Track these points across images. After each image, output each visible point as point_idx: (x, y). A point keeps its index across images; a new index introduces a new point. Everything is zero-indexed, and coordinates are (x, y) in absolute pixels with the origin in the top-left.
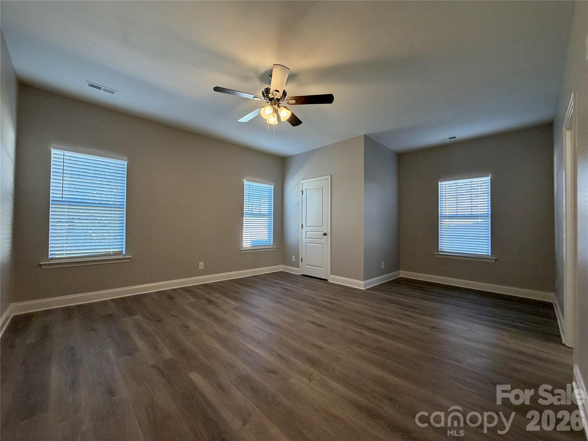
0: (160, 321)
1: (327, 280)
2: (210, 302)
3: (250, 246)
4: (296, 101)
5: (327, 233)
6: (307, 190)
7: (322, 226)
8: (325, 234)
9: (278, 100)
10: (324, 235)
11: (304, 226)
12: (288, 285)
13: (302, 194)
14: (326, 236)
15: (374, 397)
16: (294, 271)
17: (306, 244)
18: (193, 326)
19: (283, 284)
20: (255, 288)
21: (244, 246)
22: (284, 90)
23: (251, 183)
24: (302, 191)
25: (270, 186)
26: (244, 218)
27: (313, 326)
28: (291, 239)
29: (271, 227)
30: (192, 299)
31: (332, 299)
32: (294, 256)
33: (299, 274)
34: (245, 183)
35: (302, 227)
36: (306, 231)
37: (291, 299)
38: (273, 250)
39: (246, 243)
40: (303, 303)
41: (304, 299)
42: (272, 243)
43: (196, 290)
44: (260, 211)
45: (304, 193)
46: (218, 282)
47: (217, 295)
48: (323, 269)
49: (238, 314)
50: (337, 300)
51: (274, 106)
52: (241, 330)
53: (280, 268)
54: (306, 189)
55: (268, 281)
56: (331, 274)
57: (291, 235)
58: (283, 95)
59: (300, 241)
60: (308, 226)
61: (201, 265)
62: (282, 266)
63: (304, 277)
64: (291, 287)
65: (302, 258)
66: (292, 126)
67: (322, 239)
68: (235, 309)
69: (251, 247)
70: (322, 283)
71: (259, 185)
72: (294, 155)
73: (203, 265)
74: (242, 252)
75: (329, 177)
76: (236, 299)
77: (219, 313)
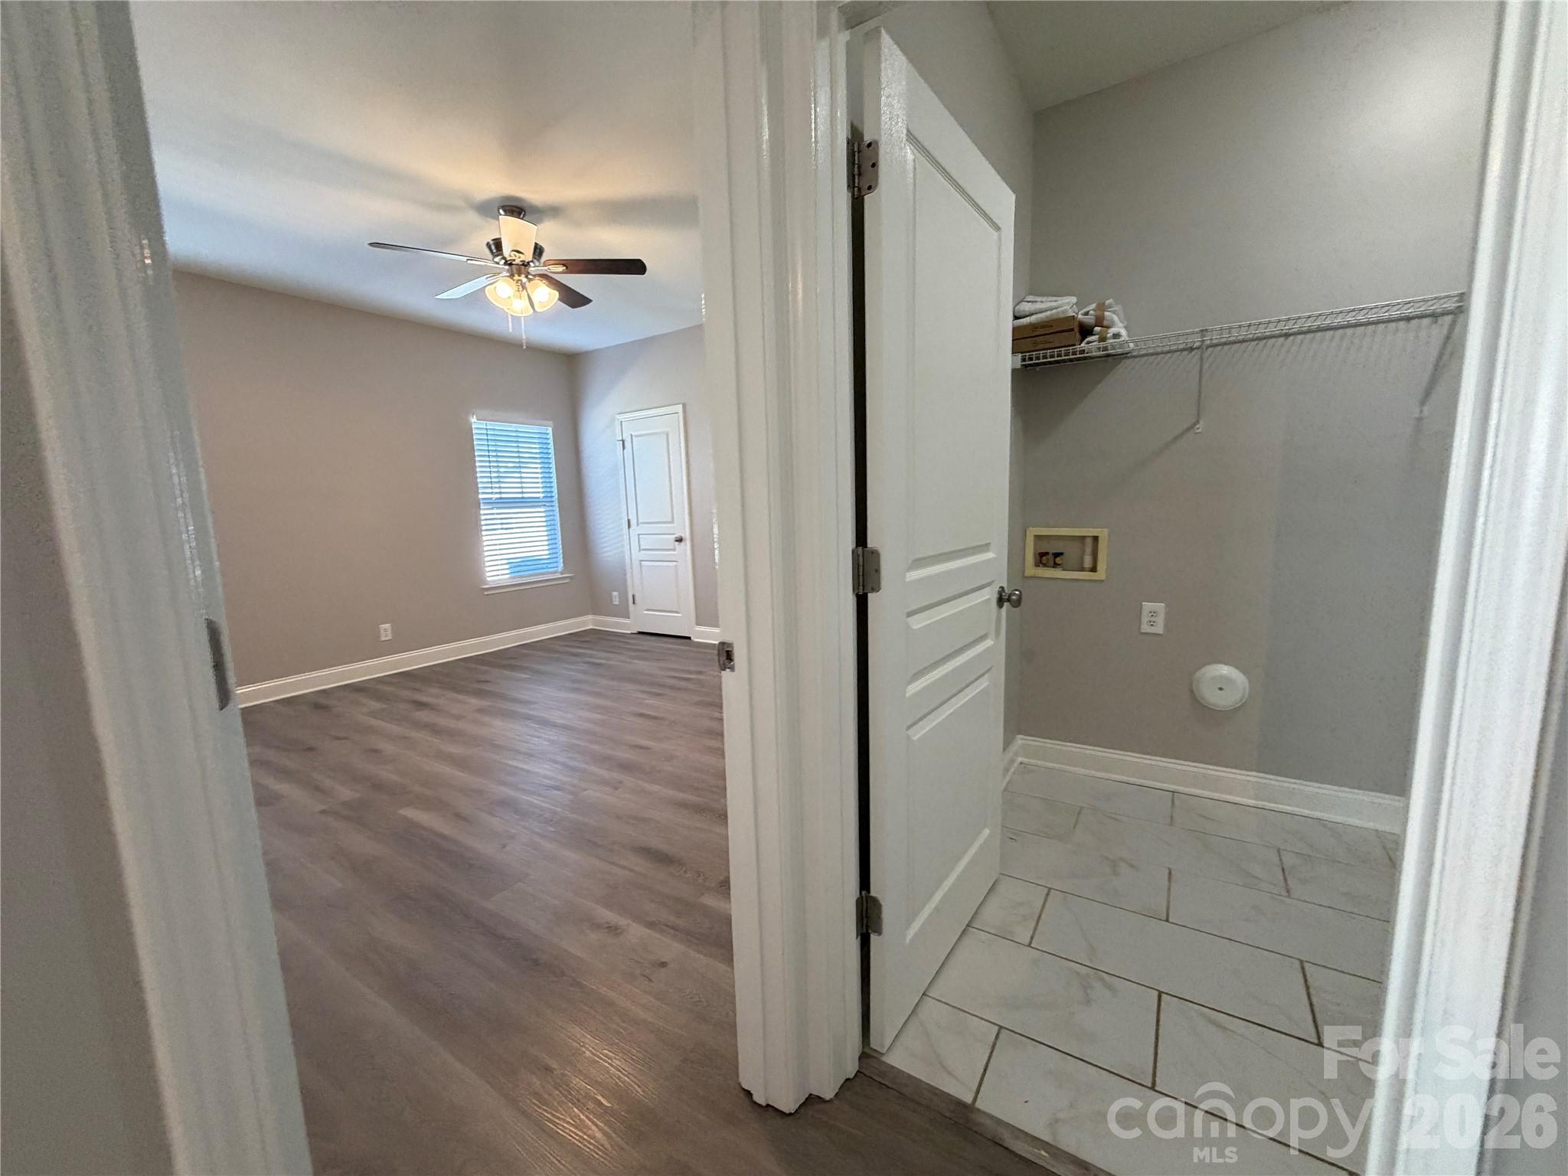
0: (311, 749)
1: (689, 638)
2: (421, 705)
3: (509, 576)
4: (567, 267)
5: (683, 535)
6: (634, 438)
7: (672, 522)
8: (680, 540)
9: (526, 264)
10: (677, 541)
11: (633, 522)
12: (601, 657)
13: (624, 448)
14: (683, 544)
15: (712, 792)
16: (617, 625)
17: (641, 564)
18: (388, 748)
19: (591, 656)
20: (527, 668)
21: (488, 579)
22: (536, 243)
23: (490, 425)
24: (623, 441)
25: (542, 429)
26: (482, 512)
27: (640, 720)
28: (607, 554)
29: (555, 529)
30: (375, 705)
31: (690, 672)
32: (615, 594)
33: (629, 632)
34: (473, 427)
35: (629, 526)
36: (639, 535)
37: (604, 682)
38: (565, 581)
39: (496, 572)
40: (629, 687)
41: (633, 679)
42: (561, 565)
43: (380, 687)
44: (522, 493)
45: (628, 444)
46: (434, 665)
47: (434, 691)
48: (680, 615)
49: (486, 719)
50: (700, 673)
51: (516, 277)
52: (495, 742)
53: (587, 622)
54: (632, 435)
55: (558, 652)
56: (698, 624)
57: (605, 545)
58: (534, 254)
59: (627, 558)
60: (642, 523)
61: (386, 631)
62: (590, 617)
63: (641, 636)
64: (608, 659)
65: (633, 596)
66: (570, 308)
67: (674, 550)
68: (481, 711)
69: (510, 578)
70: (682, 645)
71: (513, 427)
72: (596, 350)
73: (389, 632)
74: (486, 593)
75: (679, 408)
76: (480, 694)
77: (443, 721)
